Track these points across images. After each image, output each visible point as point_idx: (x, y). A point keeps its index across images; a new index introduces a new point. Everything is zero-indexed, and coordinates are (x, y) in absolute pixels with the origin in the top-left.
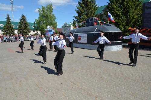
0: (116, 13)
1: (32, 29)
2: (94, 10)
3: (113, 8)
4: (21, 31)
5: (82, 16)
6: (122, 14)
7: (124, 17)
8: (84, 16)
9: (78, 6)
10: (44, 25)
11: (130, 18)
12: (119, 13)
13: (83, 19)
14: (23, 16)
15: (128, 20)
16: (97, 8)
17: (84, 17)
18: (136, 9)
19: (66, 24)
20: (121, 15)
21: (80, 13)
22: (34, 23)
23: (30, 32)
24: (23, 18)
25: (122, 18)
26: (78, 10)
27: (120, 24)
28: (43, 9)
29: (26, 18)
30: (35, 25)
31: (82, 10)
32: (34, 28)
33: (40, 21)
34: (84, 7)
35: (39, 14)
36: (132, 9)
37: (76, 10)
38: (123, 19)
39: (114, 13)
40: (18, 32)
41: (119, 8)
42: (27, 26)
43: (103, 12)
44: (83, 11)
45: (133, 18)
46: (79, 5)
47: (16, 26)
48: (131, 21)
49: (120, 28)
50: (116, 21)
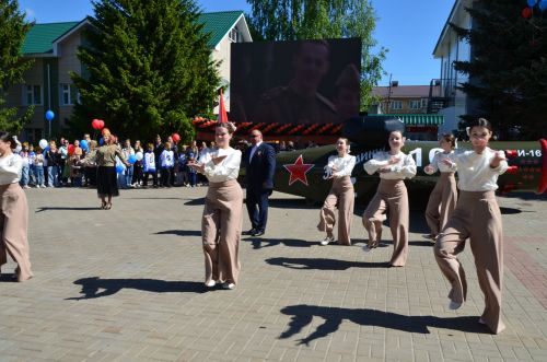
6: (153, 69)
7: (161, 79)
11: (179, 84)
12: (141, 64)
20: (150, 72)
27: (150, 104)
38: (157, 86)
39: (125, 59)
41: (139, 43)
43: (55, 46)
45: (190, 84)
48: (183, 96)
49: (149, 115)
50: (135, 89)
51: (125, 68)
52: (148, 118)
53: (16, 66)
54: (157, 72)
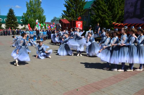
1: (20, 23)
2: (83, 5)
3: (99, 4)
4: (8, 24)
5: (71, 10)
6: (108, 10)
7: (110, 12)
8: (73, 10)
9: (67, 1)
10: (33, 19)
11: (115, 13)
12: (105, 9)
13: (72, 13)
14: (11, 9)
15: (114, 15)
16: (85, 3)
18: (120, 5)
19: (55, 18)
21: (68, 7)
22: (23, 17)
23: (18, 26)
24: (11, 12)
25: (108, 13)
26: (67, 4)
27: (106, 19)
29: (14, 11)
30: (23, 19)
31: (71, 4)
32: (22, 22)
34: (73, 1)
36: (117, 5)
37: (65, 4)
38: (109, 14)
40: (6, 26)
41: (105, 3)
42: (15, 20)
43: (91, 6)
44: (72, 6)
45: (118, 13)
47: (3, 20)
48: (116, 17)
49: (106, 22)
50: (103, 16)
51: (100, 10)
52: (105, 23)
53: (82, 12)
54: (109, 11)
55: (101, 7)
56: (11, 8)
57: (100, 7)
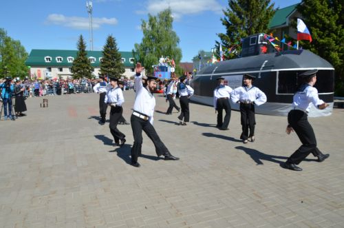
0: (321, 21)
1: (128, 66)
2: (267, 18)
3: (314, 10)
4: (105, 69)
5: (238, 32)
6: (337, 24)
9: (228, 10)
10: (154, 57)
12: (328, 22)
14: (110, 37)
17: (242, 34)
20: (335, 27)
21: (231, 26)
22: (133, 52)
23: (124, 72)
24: (111, 43)
25: (336, 34)
26: (227, 18)
27: (333, 50)
28: (151, 20)
29: (116, 42)
30: (134, 57)
31: (237, 18)
32: (132, 62)
33: (144, 48)
34: (242, 10)
35: (144, 32)
37: (223, 19)
38: (340, 36)
39: (317, 21)
41: (329, 7)
42: (118, 60)
43: (288, 20)
44: (240, 21)
46: (231, 7)
47: (97, 59)
50: (321, 41)
51: (316, 27)
54: (340, 26)
55: (317, 17)
56: (110, 35)
57: (314, 18)
